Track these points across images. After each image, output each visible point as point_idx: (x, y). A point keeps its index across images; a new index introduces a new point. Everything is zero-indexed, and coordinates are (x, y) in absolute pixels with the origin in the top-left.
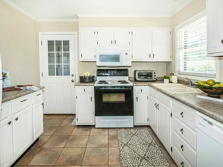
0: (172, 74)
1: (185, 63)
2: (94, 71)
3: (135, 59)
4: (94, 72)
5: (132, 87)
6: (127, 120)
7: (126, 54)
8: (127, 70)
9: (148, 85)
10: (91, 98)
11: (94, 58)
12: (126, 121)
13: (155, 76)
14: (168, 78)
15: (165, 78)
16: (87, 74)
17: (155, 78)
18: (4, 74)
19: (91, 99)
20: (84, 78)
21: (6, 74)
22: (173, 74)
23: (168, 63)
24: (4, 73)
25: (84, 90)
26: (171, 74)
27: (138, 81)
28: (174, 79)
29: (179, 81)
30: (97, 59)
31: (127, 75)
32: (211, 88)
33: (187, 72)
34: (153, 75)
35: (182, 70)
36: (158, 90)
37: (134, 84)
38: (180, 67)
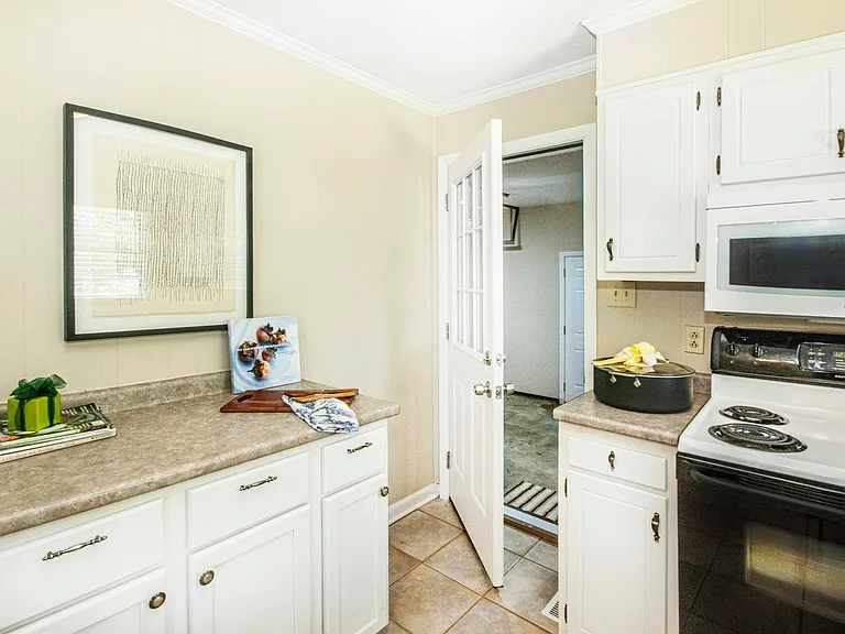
2: (695, 335)
4: (694, 344)
10: (656, 518)
11: (690, 264)
16: (641, 357)
18: (277, 335)
19: (655, 528)
20: (614, 380)
21: (283, 332)
24: (275, 331)
25: (612, 455)
30: (714, 270)
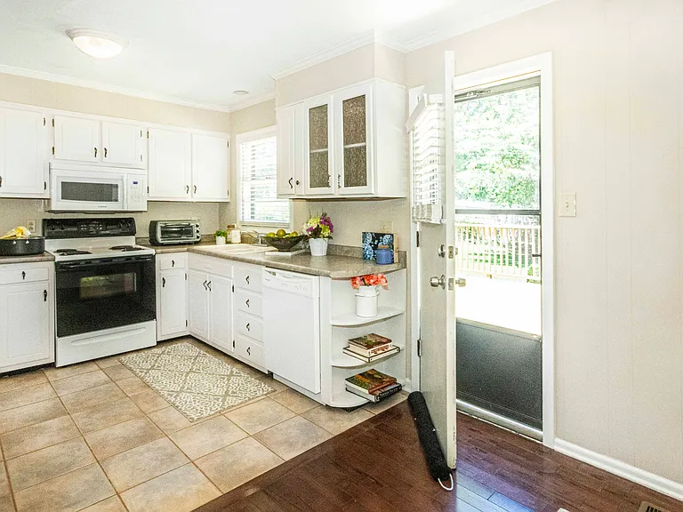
0: (231, 227)
1: (252, 205)
2: (32, 224)
3: (154, 196)
4: (31, 228)
5: (153, 257)
6: (143, 330)
7: (135, 183)
8: (131, 220)
9: (188, 251)
10: (45, 291)
12: (138, 335)
13: (198, 231)
14: (225, 234)
15: (219, 235)
17: (198, 237)
22: (234, 226)
23: (223, 205)
25: (23, 273)
26: (229, 227)
27: (162, 245)
28: (235, 235)
29: (243, 240)
30: (55, 192)
31: (133, 233)
32: (279, 239)
33: (255, 221)
34: (195, 229)
35: (247, 218)
36: (210, 254)
37: (159, 251)
38: (244, 213)
